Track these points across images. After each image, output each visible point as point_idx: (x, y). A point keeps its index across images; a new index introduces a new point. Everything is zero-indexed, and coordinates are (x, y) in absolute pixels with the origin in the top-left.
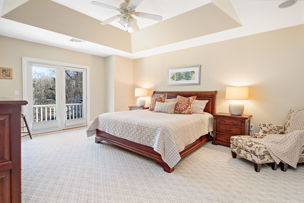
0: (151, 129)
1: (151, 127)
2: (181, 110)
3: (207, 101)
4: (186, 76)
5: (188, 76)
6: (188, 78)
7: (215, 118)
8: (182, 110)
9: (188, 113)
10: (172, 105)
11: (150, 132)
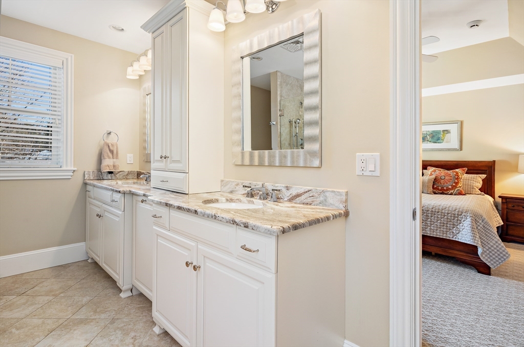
0: (448, 214)
1: (447, 212)
2: (445, 188)
3: (484, 176)
4: (433, 137)
5: (435, 137)
6: (438, 140)
7: (504, 201)
8: (448, 189)
9: (459, 193)
10: (429, 180)
11: (448, 218)
